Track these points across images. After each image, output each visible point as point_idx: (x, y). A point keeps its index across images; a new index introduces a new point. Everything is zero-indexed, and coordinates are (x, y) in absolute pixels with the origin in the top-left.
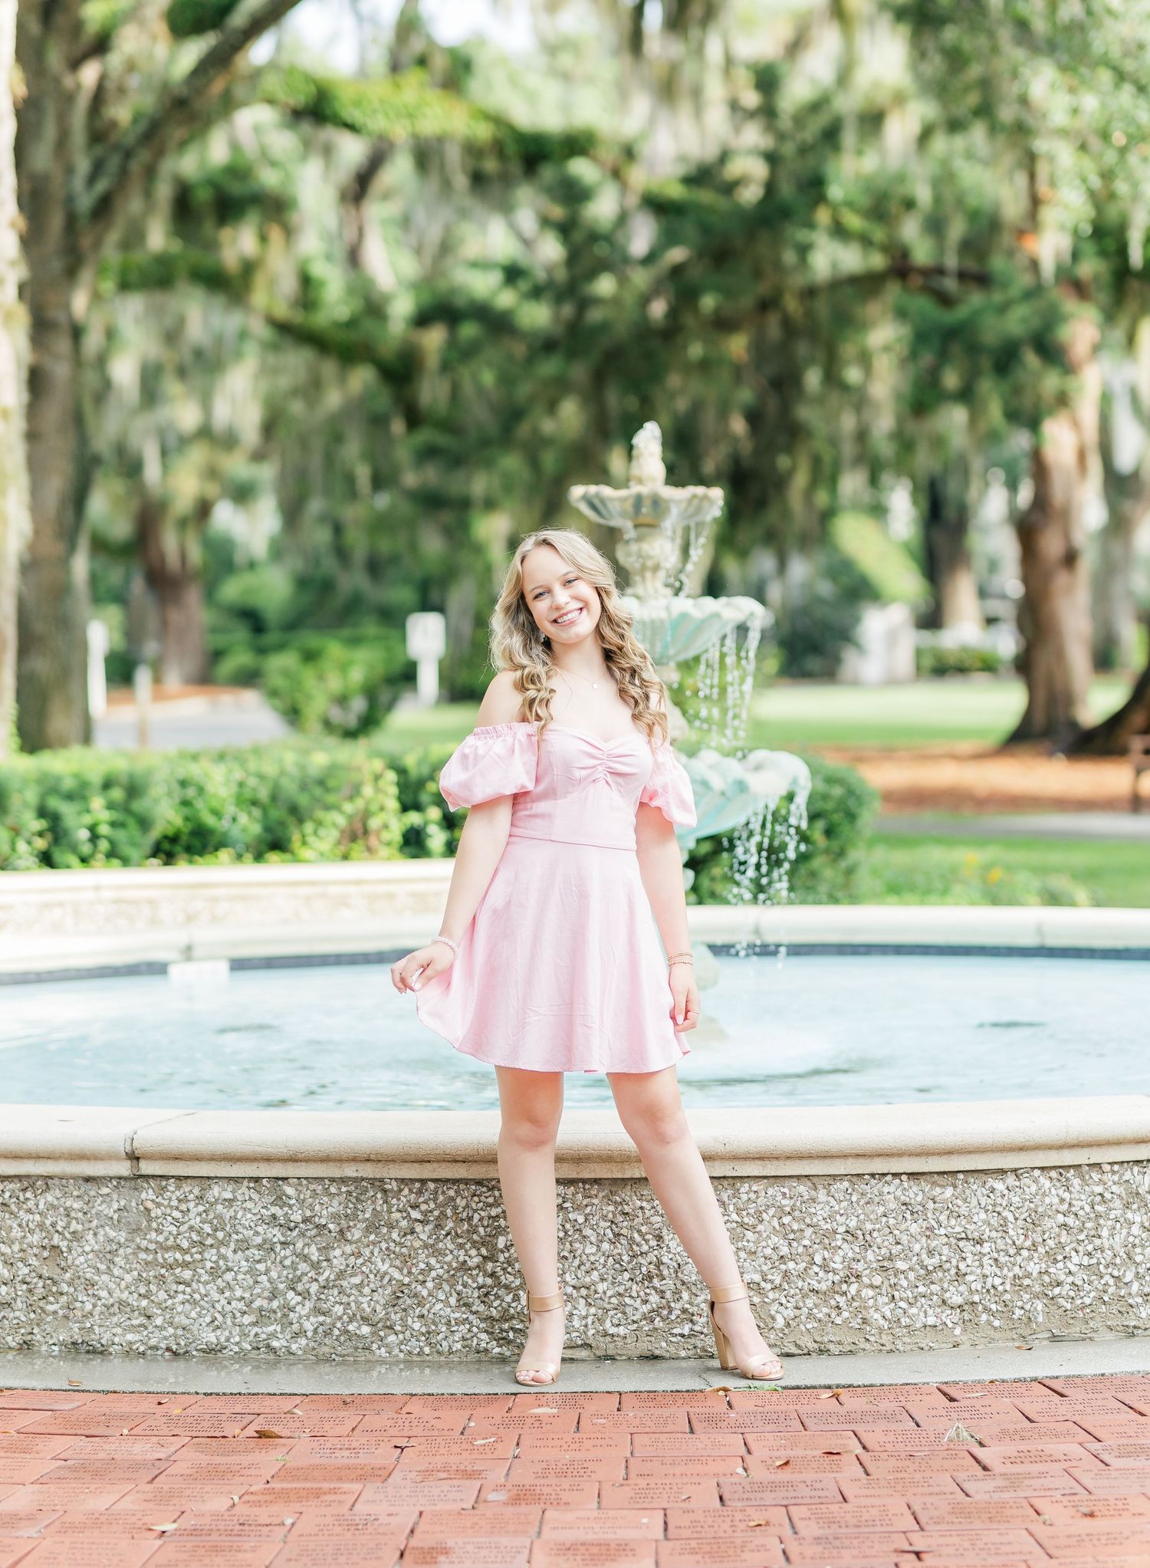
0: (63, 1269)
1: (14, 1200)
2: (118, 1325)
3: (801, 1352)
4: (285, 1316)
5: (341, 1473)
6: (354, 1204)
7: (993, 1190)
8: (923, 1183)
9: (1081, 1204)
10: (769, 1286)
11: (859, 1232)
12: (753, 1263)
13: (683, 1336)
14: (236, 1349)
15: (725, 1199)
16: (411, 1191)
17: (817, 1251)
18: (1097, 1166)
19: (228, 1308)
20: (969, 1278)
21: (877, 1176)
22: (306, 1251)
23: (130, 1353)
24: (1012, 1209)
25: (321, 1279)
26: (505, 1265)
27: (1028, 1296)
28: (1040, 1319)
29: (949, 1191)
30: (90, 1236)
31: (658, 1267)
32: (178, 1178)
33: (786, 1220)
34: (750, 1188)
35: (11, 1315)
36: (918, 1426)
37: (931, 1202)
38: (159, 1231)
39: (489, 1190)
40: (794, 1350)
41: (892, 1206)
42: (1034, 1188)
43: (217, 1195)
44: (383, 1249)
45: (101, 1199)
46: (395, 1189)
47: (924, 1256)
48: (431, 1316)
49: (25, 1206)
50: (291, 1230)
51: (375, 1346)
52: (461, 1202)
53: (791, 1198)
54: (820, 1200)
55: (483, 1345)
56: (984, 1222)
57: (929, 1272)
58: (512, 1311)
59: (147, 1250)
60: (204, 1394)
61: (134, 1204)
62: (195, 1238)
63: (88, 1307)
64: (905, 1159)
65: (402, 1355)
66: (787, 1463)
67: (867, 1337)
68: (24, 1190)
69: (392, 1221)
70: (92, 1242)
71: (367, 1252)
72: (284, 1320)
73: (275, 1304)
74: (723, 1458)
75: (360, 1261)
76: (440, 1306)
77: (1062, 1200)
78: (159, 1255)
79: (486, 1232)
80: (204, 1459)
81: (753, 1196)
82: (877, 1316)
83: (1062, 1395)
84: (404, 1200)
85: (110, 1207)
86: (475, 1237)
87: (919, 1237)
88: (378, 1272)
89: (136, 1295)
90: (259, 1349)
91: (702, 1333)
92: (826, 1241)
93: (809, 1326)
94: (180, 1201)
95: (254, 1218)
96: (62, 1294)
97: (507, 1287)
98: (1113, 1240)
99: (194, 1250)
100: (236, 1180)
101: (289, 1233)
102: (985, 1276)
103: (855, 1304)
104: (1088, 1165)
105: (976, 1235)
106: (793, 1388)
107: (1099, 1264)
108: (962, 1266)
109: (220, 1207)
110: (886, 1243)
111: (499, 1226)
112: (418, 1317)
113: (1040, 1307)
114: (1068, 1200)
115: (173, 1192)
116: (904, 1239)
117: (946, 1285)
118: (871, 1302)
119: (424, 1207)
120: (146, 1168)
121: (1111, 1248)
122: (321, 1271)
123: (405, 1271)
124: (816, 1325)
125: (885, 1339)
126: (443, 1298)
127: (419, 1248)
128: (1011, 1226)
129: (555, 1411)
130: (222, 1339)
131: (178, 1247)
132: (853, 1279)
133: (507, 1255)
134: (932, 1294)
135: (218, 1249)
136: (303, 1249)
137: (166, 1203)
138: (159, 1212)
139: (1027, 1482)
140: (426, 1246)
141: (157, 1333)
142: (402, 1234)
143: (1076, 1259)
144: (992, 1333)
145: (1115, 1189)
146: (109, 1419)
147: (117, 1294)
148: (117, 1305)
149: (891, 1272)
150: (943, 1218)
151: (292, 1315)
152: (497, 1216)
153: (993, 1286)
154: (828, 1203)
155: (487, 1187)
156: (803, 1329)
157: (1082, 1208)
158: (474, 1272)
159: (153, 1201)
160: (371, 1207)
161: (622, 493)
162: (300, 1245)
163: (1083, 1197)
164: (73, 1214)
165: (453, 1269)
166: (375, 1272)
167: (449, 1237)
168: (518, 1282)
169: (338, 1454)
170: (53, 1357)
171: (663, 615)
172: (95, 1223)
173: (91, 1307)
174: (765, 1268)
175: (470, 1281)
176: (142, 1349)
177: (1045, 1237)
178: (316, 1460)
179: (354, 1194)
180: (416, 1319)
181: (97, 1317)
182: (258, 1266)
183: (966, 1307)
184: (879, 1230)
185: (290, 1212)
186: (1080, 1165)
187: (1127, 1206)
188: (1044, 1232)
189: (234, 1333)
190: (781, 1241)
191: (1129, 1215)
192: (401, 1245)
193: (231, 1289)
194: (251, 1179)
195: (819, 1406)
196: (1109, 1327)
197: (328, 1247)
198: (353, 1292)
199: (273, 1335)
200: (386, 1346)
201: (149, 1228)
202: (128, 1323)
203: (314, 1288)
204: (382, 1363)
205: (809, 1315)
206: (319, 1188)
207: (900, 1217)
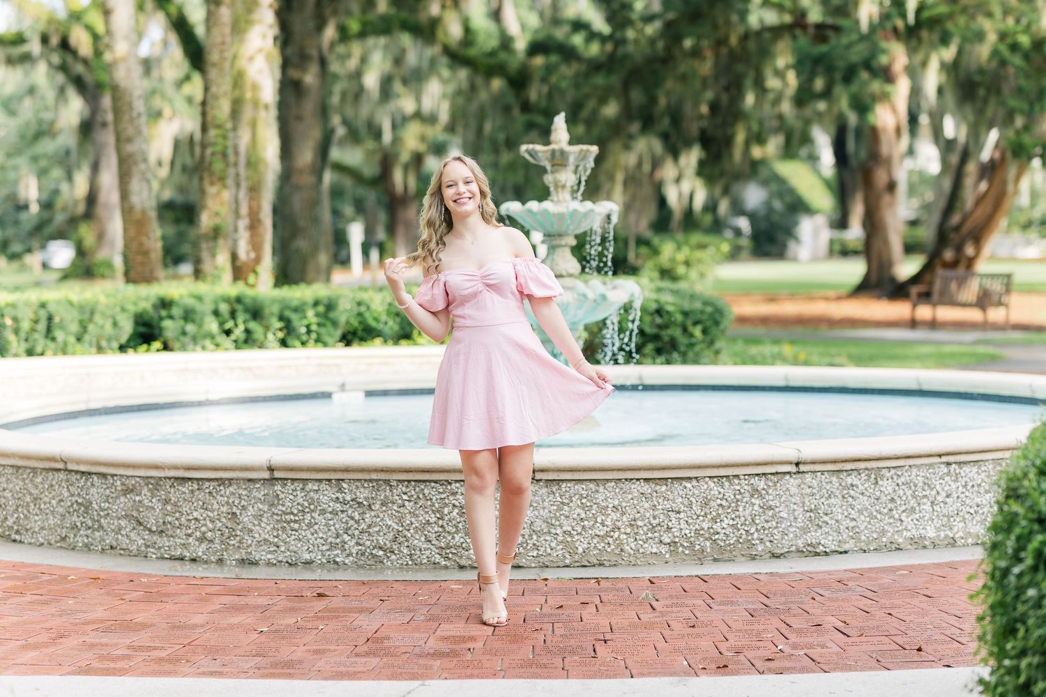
0: (237, 524)
1: (215, 490)
2: (264, 551)
3: (590, 565)
4: (343, 546)
5: (351, 610)
6: (375, 492)
7: (685, 488)
8: (651, 484)
10: (575, 533)
11: (619, 507)
13: (533, 556)
14: (319, 562)
15: (555, 491)
16: (403, 486)
17: (598, 516)
18: (737, 476)
19: (316, 542)
20: (673, 530)
21: (628, 480)
22: (353, 515)
23: (269, 564)
24: (695, 497)
25: (360, 528)
27: (702, 539)
28: (709, 550)
29: (664, 488)
30: (250, 508)
32: (292, 480)
33: (584, 501)
34: (566, 485)
35: (213, 546)
36: (631, 593)
37: (655, 493)
38: (283, 505)
39: (441, 485)
40: (587, 564)
41: (636, 495)
42: (706, 487)
43: (310, 488)
44: (390, 514)
45: (256, 490)
46: (395, 485)
47: (651, 519)
48: (412, 546)
49: (220, 494)
51: (385, 561)
52: (426, 492)
53: (586, 490)
54: (600, 492)
55: (437, 560)
56: (681, 503)
57: (654, 527)
58: (451, 544)
59: (277, 514)
60: (299, 580)
61: (271, 492)
62: (300, 508)
63: (250, 542)
64: (642, 472)
65: (398, 565)
66: (561, 606)
67: (623, 558)
68: (219, 486)
69: (394, 501)
70: (252, 510)
71: (381, 515)
72: (342, 548)
73: (338, 540)
74: (532, 605)
75: (379, 519)
76: (417, 541)
77: (720, 493)
78: (283, 517)
79: (439, 506)
80: (289, 605)
81: (568, 489)
82: (628, 548)
83: (706, 582)
84: (400, 490)
85: (260, 493)
86: (434, 508)
87: (649, 510)
88: (387, 525)
89: (272, 536)
90: (330, 562)
91: (542, 556)
92: (604, 511)
93: (595, 552)
94: (293, 490)
95: (328, 499)
96: (237, 536)
97: (448, 532)
98: (745, 512)
99: (300, 514)
100: (320, 481)
101: (345, 506)
102: (681, 529)
103: (617, 542)
104: (733, 476)
105: (677, 509)
106: (579, 579)
107: (737, 524)
108: (670, 524)
109: (312, 493)
110: (633, 513)
111: (445, 503)
113: (708, 544)
114: (723, 493)
115: (290, 487)
116: (642, 511)
117: (662, 533)
118: (625, 541)
119: (409, 494)
120: (277, 474)
121: (744, 516)
122: (360, 524)
123: (400, 525)
124: (597, 552)
125: (631, 559)
126: (418, 538)
127: (407, 514)
128: (694, 505)
129: (461, 587)
130: (313, 557)
131: (292, 513)
132: (616, 530)
133: (449, 517)
134: (655, 538)
135: (311, 514)
136: (351, 514)
137: (286, 491)
138: (283, 496)
139: (670, 615)
140: (410, 512)
141: (282, 555)
142: (399, 507)
143: (726, 521)
144: (684, 557)
146: (249, 589)
147: (263, 536)
149: (635, 526)
150: (660, 501)
151: (346, 546)
152: (444, 498)
153: (685, 534)
154: (604, 493)
156: (592, 554)
157: (729, 497)
158: (433, 525)
159: (280, 491)
160: (384, 494)
161: (546, 148)
162: (350, 512)
163: (730, 491)
164: (242, 497)
165: (423, 524)
167: (421, 509)
168: (454, 530)
169: (353, 603)
170: (233, 566)
171: (564, 210)
172: (253, 501)
174: (573, 524)
175: (431, 530)
176: (275, 562)
177: (711, 510)
178: (342, 605)
179: (376, 488)
180: (405, 548)
181: (253, 547)
182: (330, 522)
183: (672, 544)
184: (629, 507)
185: (345, 496)
186: (728, 476)
187: (752, 496)
188: (711, 508)
189: (318, 554)
190: (582, 511)
191: (753, 500)
192: (398, 512)
193: (316, 532)
194: (327, 480)
195: (588, 586)
196: (743, 555)
197: (364, 513)
198: (375, 535)
199: (337, 555)
200: (391, 561)
201: (278, 504)
202: (268, 550)
203: (357, 532)
204: (389, 568)
205: (595, 547)
206: (359, 484)
207: (640, 500)
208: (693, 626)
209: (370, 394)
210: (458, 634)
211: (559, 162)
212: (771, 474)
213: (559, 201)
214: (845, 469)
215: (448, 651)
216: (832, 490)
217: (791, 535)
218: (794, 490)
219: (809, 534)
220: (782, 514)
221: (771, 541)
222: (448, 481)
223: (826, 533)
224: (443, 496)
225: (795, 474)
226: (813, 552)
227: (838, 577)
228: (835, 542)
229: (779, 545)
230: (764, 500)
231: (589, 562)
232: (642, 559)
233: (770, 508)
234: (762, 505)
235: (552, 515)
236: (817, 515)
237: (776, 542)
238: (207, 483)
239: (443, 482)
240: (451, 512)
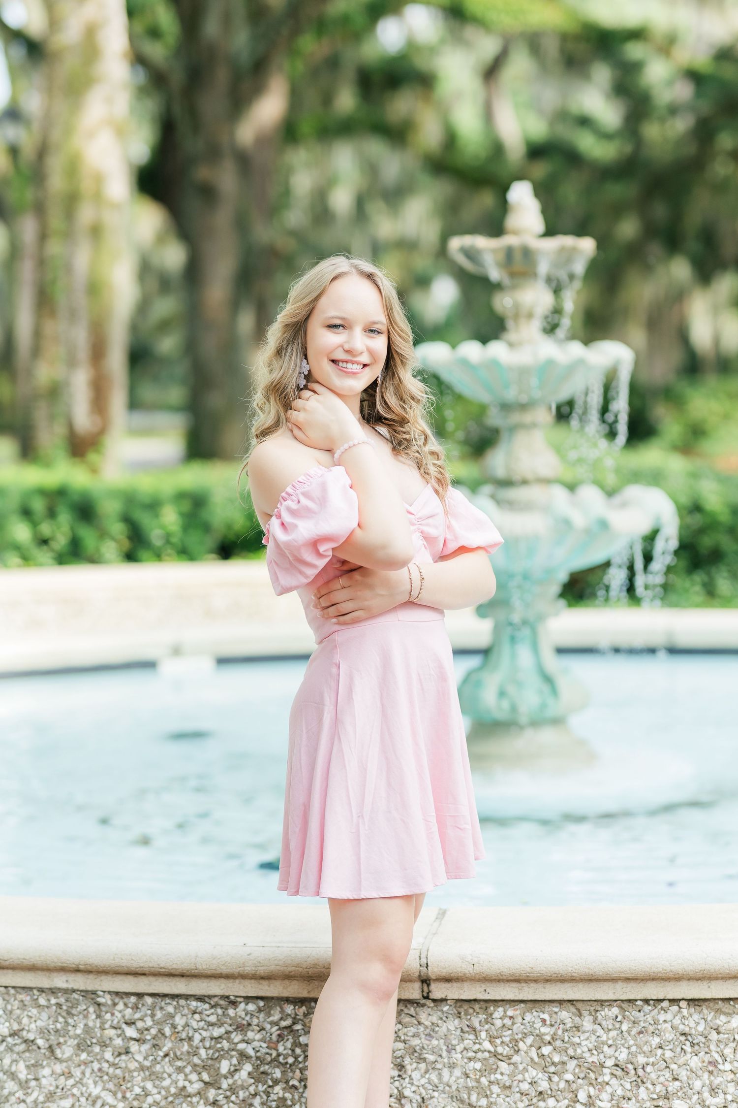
6: (64, 1018)
8: (705, 1011)
11: (630, 1067)
12: (508, 1099)
15: (476, 1024)
16: (126, 1005)
17: (581, 1086)
21: (651, 1002)
22: (13, 1068)
26: (228, 1093)
31: (400, 1100)
33: (546, 1050)
34: (505, 1012)
37: (714, 1033)
39: (212, 1007)
41: (669, 1036)
44: (96, 1069)
46: (109, 1002)
47: (706, 1094)
52: (179, 1021)
53: (552, 1025)
54: (584, 1028)
64: (684, 984)
69: (105, 1039)
71: (77, 1073)
75: (71, 1082)
79: (208, 1055)
81: (508, 1022)
84: (119, 1015)
86: (196, 1060)
87: (700, 1073)
88: (90, 1095)
92: (592, 1075)
110: (662, 1079)
111: (222, 1049)
116: (683, 1074)
119: (140, 1024)
122: (29, 1091)
123: (119, 1095)
127: (134, 1071)
133: (230, 1081)
136: (10, 1066)
140: (142, 1068)
142: (116, 1053)
150: (728, 1051)
152: (220, 1037)
154: (594, 1032)
155: (210, 1004)
158: (195, 1100)
160: (84, 1022)
161: (496, 242)
165: (172, 1095)
166: (86, 1095)
167: (167, 1059)
179: (64, 1008)
184: (653, 1064)
190: (540, 1075)
192: (115, 1065)
197: (37, 1065)
206: (27, 998)
207: (679, 1049)
211: (521, 269)
213: (521, 342)
222: (228, 997)
224: (217, 1032)
235: (471, 1083)
239: (216, 999)
240: (236, 1070)
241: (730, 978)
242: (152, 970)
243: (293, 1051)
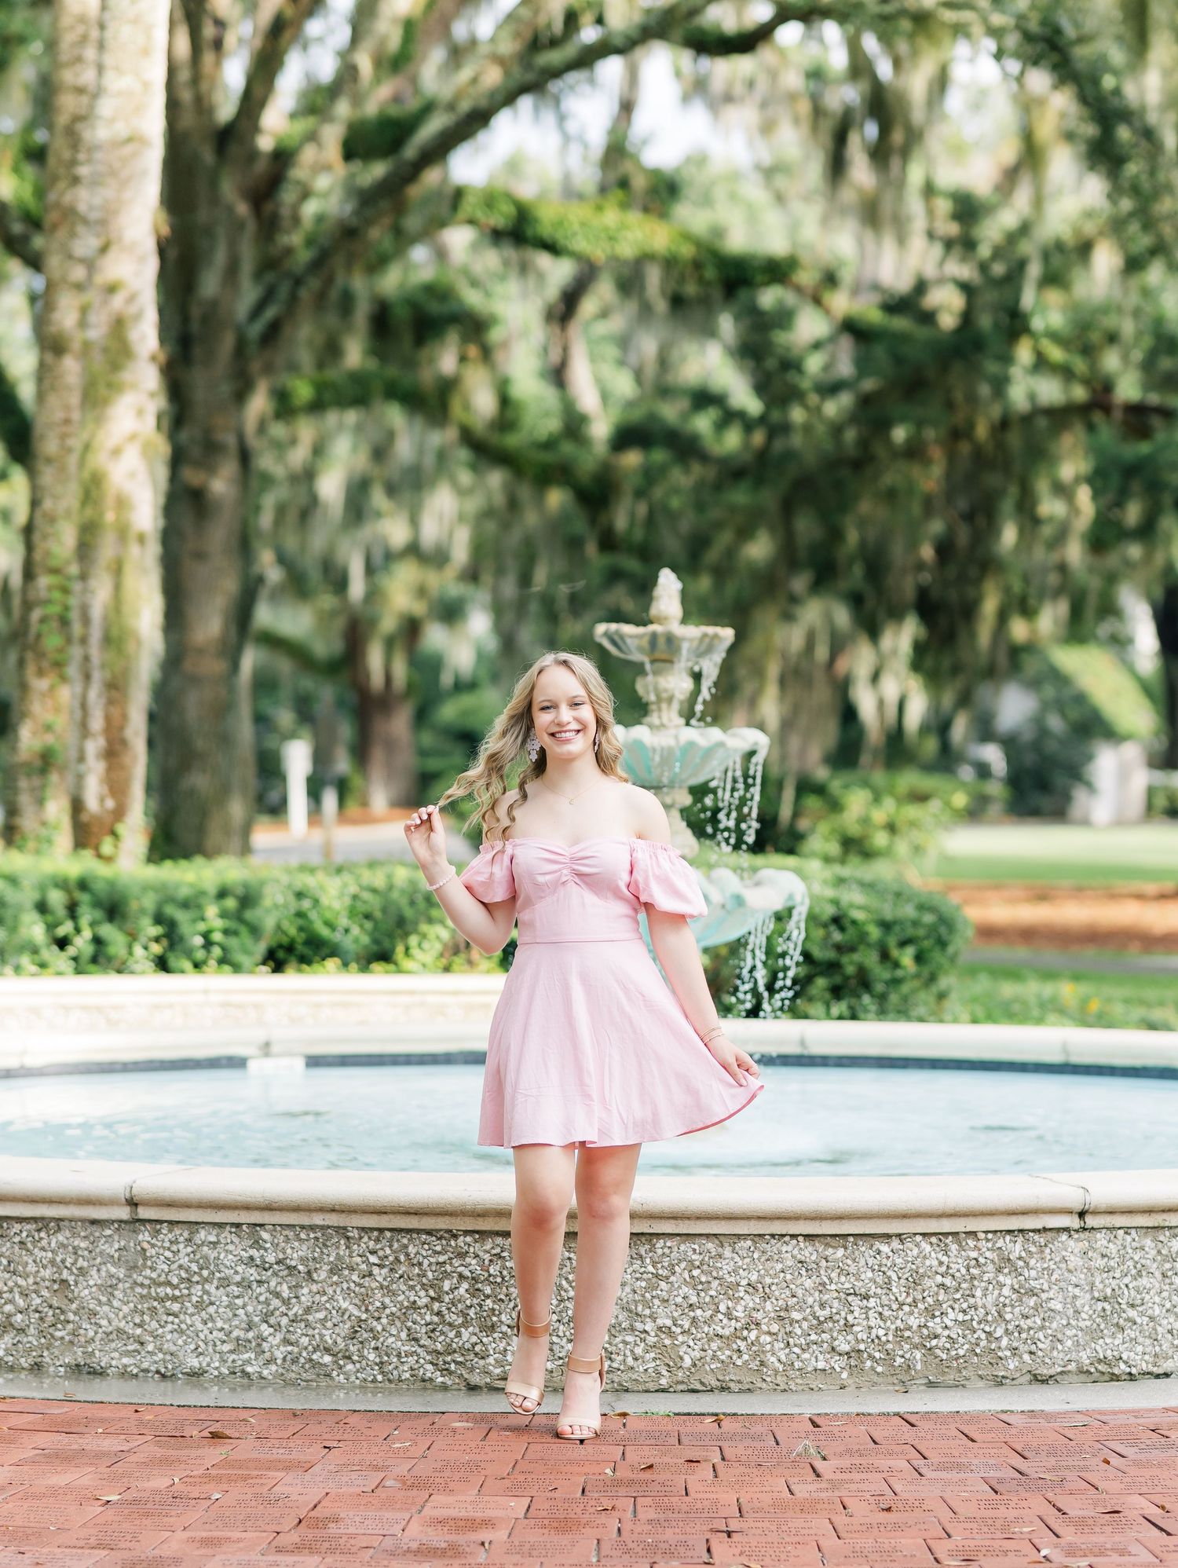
0: (70, 1300)
1: (31, 1239)
2: (116, 1350)
3: (705, 1389)
4: (259, 1345)
5: (272, 1465)
6: (320, 1248)
7: (880, 1252)
8: (817, 1244)
9: (959, 1267)
10: (679, 1330)
11: (760, 1285)
14: (216, 1373)
15: (643, 1253)
16: (370, 1238)
17: (722, 1300)
18: (973, 1234)
19: (210, 1337)
20: (856, 1329)
21: (777, 1237)
22: (278, 1289)
23: (125, 1374)
24: (896, 1269)
25: (290, 1313)
26: (450, 1306)
27: (908, 1346)
28: (919, 1367)
29: (840, 1252)
30: (94, 1272)
32: (170, 1222)
33: (696, 1273)
34: (665, 1243)
35: (25, 1340)
36: (778, 1444)
37: (824, 1261)
38: (153, 1269)
39: (438, 1239)
40: (699, 1387)
41: (790, 1263)
42: (916, 1251)
43: (203, 1238)
44: (345, 1288)
45: (104, 1239)
46: (357, 1236)
47: (817, 1308)
48: (384, 1348)
49: (39, 1245)
50: (266, 1270)
51: (335, 1373)
52: (412, 1250)
53: (700, 1254)
54: (725, 1256)
55: (429, 1375)
56: (871, 1280)
57: (821, 1323)
58: (454, 1345)
59: (142, 1285)
60: (178, 1406)
61: (132, 1244)
62: (184, 1275)
63: (91, 1334)
64: (802, 1222)
65: (358, 1382)
66: (651, 1467)
67: (764, 1377)
68: (39, 1230)
69: (353, 1264)
70: (96, 1277)
71: (330, 1291)
72: (258, 1349)
73: (250, 1335)
74: (598, 1462)
75: (325, 1298)
76: (391, 1340)
77: (941, 1263)
78: (153, 1290)
79: (434, 1276)
80: (159, 1452)
81: (667, 1251)
82: (773, 1359)
83: (913, 1425)
84: (364, 1246)
85: (111, 1247)
86: (425, 1280)
87: (812, 1291)
88: (340, 1308)
89: (131, 1324)
90: (235, 1373)
91: (619, 1370)
92: (730, 1292)
93: (713, 1366)
94: (171, 1242)
95: (235, 1259)
96: (68, 1322)
97: (450, 1324)
98: (986, 1300)
99: (182, 1286)
100: (220, 1226)
101: (264, 1272)
102: (870, 1328)
103: (754, 1348)
104: (965, 1233)
105: (864, 1291)
106: (685, 1415)
107: (972, 1320)
108: (850, 1318)
109: (205, 1249)
110: (783, 1296)
111: (446, 1271)
112: (373, 1349)
113: (918, 1355)
114: (946, 1263)
115: (166, 1235)
116: (800, 1293)
117: (835, 1334)
118: (768, 1347)
119: (381, 1253)
120: (144, 1213)
121: (984, 1306)
122: (291, 1306)
123: (363, 1309)
124: (719, 1365)
125: (780, 1379)
126: (395, 1333)
127: (376, 1289)
128: (894, 1284)
130: (204, 1364)
131: (169, 1283)
132: (753, 1326)
133: (451, 1296)
134: (823, 1342)
135: (203, 1285)
136: (276, 1287)
137: (159, 1244)
138: (153, 1252)
139: (846, 1486)
140: (382, 1287)
141: (149, 1358)
142: (362, 1276)
143: (952, 1315)
144: (875, 1378)
145: (988, 1254)
146: (88, 1422)
147: (115, 1323)
148: (115, 1332)
149: (787, 1321)
150: (834, 1275)
151: (264, 1344)
152: (444, 1263)
153: (878, 1337)
154: (732, 1259)
155: (436, 1236)
156: (708, 1369)
157: (958, 1271)
158: (423, 1311)
159: (148, 1242)
160: (336, 1252)
161: (641, 630)
162: (273, 1284)
163: (960, 1261)
164: (80, 1253)
165: (405, 1308)
166: (337, 1308)
167: (402, 1280)
168: (460, 1320)
169: (275, 1451)
170: (60, 1377)
171: (672, 742)
172: (99, 1260)
173: (93, 1334)
174: (676, 1314)
175: (419, 1319)
176: (135, 1371)
177: (925, 1294)
178: (255, 1455)
179: (321, 1240)
180: (371, 1351)
181: (98, 1343)
182: (237, 1301)
183: (853, 1354)
184: (777, 1284)
185: (265, 1254)
186: (957, 1233)
187: (999, 1270)
188: (924, 1291)
189: (214, 1359)
190: (691, 1291)
191: (1001, 1278)
192: (360, 1285)
193: (213, 1320)
194: (233, 1225)
195: (700, 1428)
196: (981, 1377)
197: (298, 1286)
198: (318, 1326)
199: (248, 1362)
200: (344, 1374)
201: (145, 1266)
202: (124, 1348)
203: (284, 1321)
204: (341, 1387)
205: (714, 1357)
206: (291, 1234)
207: (797, 1273)
208: (889, 1510)
209: (315, 1062)
210: (463, 1514)
211: (664, 656)
212: (1033, 1231)
213: (663, 725)
214: (1167, 1224)
215: (444, 1545)
216: (1143, 1261)
217: (1069, 1343)
218: (1075, 1261)
219: (1101, 1341)
220: (1052, 1305)
221: (1031, 1353)
222: (451, 1231)
223: (1131, 1340)
224: (442, 1259)
225: (1077, 1231)
226: (1108, 1374)
227: (1151, 1422)
228: (1147, 1357)
229: (1047, 1360)
230: (1022, 1278)
231: (702, 1383)
232: (799, 1381)
233: (1032, 1293)
234: (1016, 1287)
235: (637, 1297)
236: (1117, 1306)
237: (1040, 1353)
238: (16, 1225)
239: (442, 1233)
240: (456, 1288)
241: (836, 1218)
242: (393, 1209)
243: (501, 1273)
